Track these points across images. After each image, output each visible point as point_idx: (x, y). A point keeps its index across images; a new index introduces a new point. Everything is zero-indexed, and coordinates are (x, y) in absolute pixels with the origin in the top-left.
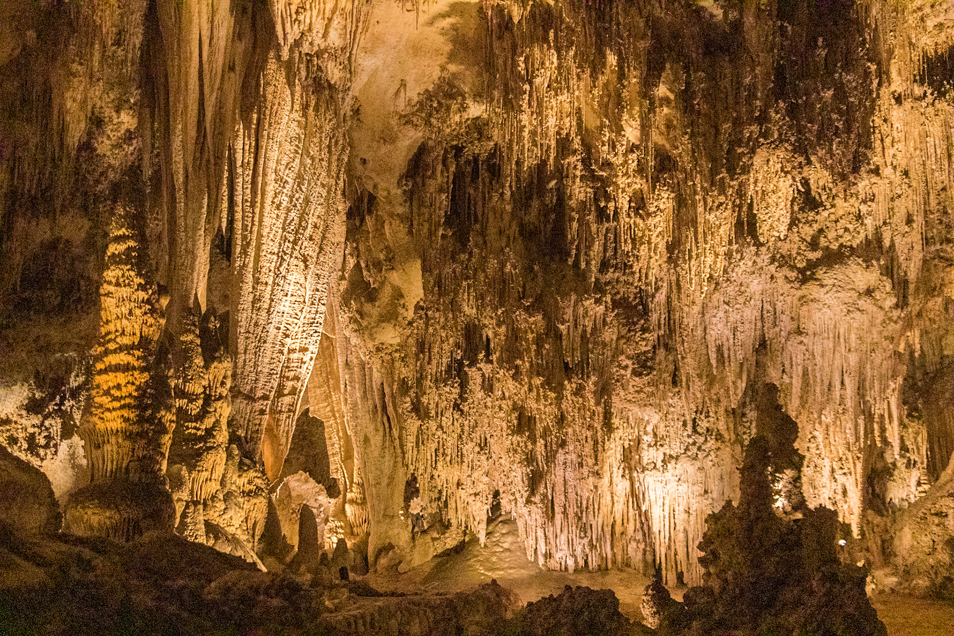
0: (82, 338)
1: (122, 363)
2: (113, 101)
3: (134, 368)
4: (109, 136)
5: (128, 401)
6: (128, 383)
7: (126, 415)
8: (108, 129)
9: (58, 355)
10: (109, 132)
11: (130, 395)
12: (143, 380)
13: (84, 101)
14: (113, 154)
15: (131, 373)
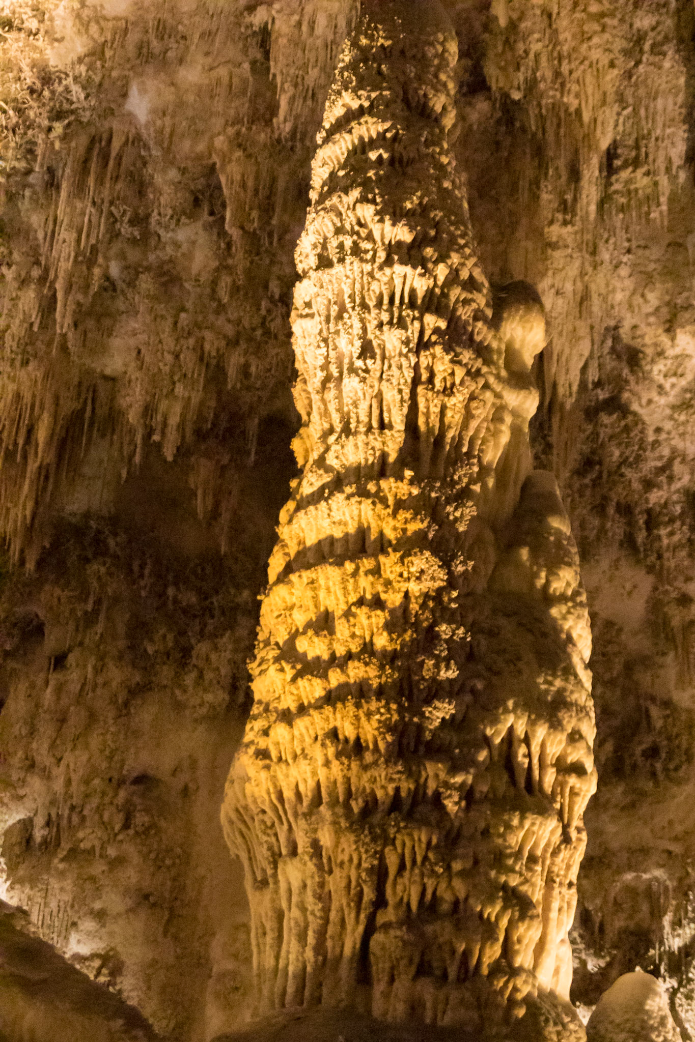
0: (676, 839)
1: (338, 534)
2: (657, 309)
3: (383, 546)
4: (660, 387)
5: (356, 672)
6: (361, 602)
7: (348, 731)
8: (658, 369)
9: (629, 876)
10: (660, 379)
11: (368, 648)
12: (415, 588)
13: (584, 299)
14: (678, 425)
15: (367, 563)
